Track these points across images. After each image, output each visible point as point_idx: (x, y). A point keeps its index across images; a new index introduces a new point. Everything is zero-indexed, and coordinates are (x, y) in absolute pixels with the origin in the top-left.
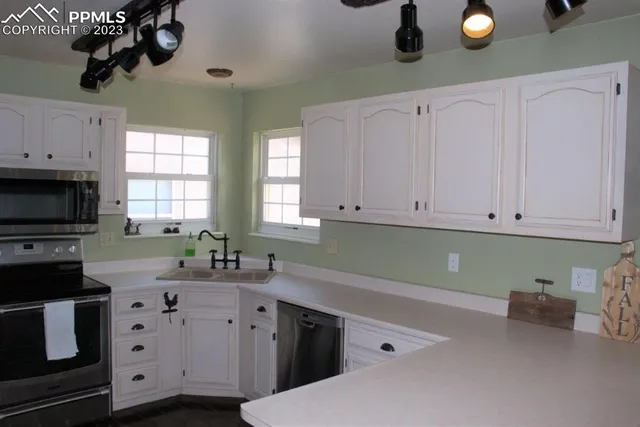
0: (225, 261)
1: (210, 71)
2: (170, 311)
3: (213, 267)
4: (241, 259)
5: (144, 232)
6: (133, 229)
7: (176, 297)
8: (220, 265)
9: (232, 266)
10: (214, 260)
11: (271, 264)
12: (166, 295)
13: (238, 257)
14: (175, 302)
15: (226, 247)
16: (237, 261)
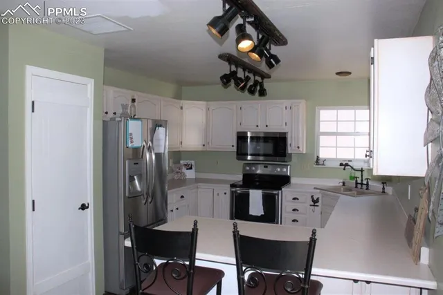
0: (362, 184)
1: (338, 74)
2: (314, 206)
3: (356, 187)
4: (370, 183)
5: (328, 164)
6: (321, 162)
7: (318, 199)
8: (359, 186)
9: (364, 187)
10: (357, 183)
11: (384, 188)
12: (312, 197)
13: (367, 182)
14: (317, 201)
15: (362, 176)
16: (367, 184)
